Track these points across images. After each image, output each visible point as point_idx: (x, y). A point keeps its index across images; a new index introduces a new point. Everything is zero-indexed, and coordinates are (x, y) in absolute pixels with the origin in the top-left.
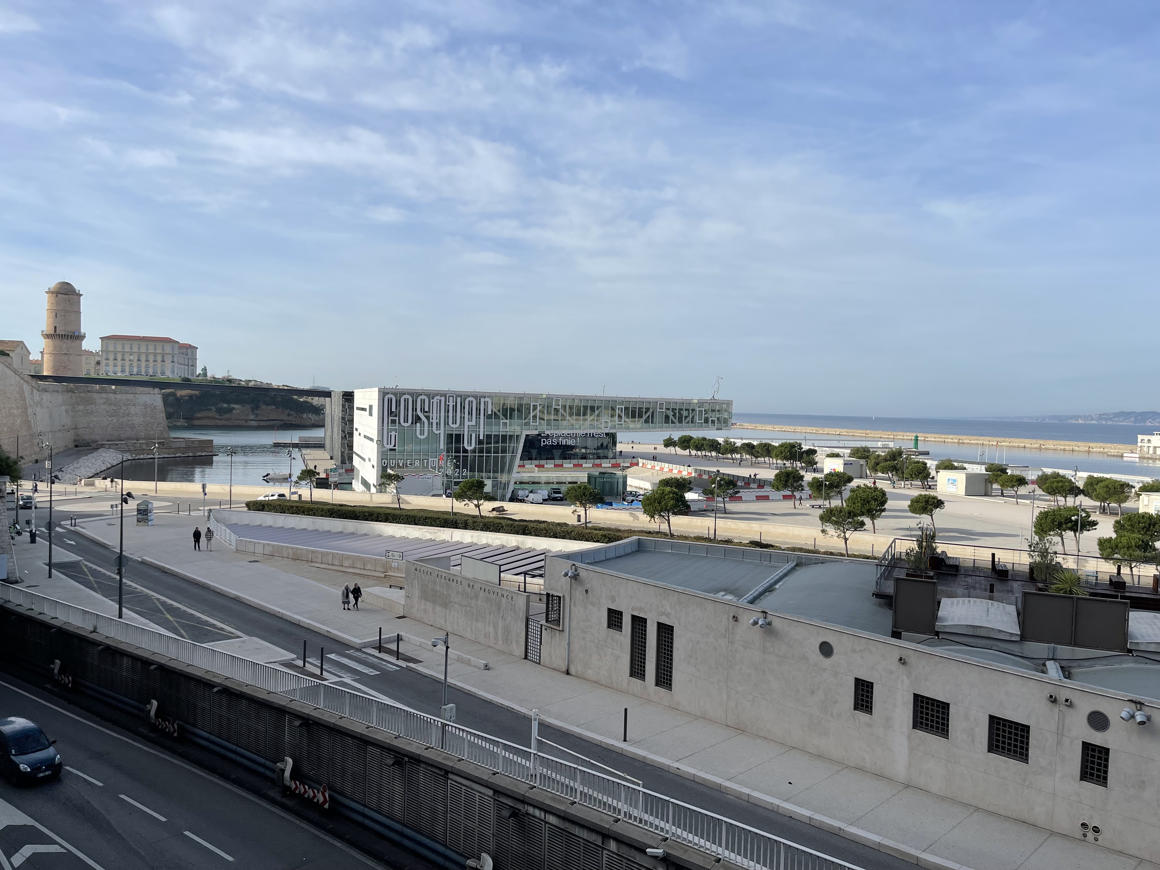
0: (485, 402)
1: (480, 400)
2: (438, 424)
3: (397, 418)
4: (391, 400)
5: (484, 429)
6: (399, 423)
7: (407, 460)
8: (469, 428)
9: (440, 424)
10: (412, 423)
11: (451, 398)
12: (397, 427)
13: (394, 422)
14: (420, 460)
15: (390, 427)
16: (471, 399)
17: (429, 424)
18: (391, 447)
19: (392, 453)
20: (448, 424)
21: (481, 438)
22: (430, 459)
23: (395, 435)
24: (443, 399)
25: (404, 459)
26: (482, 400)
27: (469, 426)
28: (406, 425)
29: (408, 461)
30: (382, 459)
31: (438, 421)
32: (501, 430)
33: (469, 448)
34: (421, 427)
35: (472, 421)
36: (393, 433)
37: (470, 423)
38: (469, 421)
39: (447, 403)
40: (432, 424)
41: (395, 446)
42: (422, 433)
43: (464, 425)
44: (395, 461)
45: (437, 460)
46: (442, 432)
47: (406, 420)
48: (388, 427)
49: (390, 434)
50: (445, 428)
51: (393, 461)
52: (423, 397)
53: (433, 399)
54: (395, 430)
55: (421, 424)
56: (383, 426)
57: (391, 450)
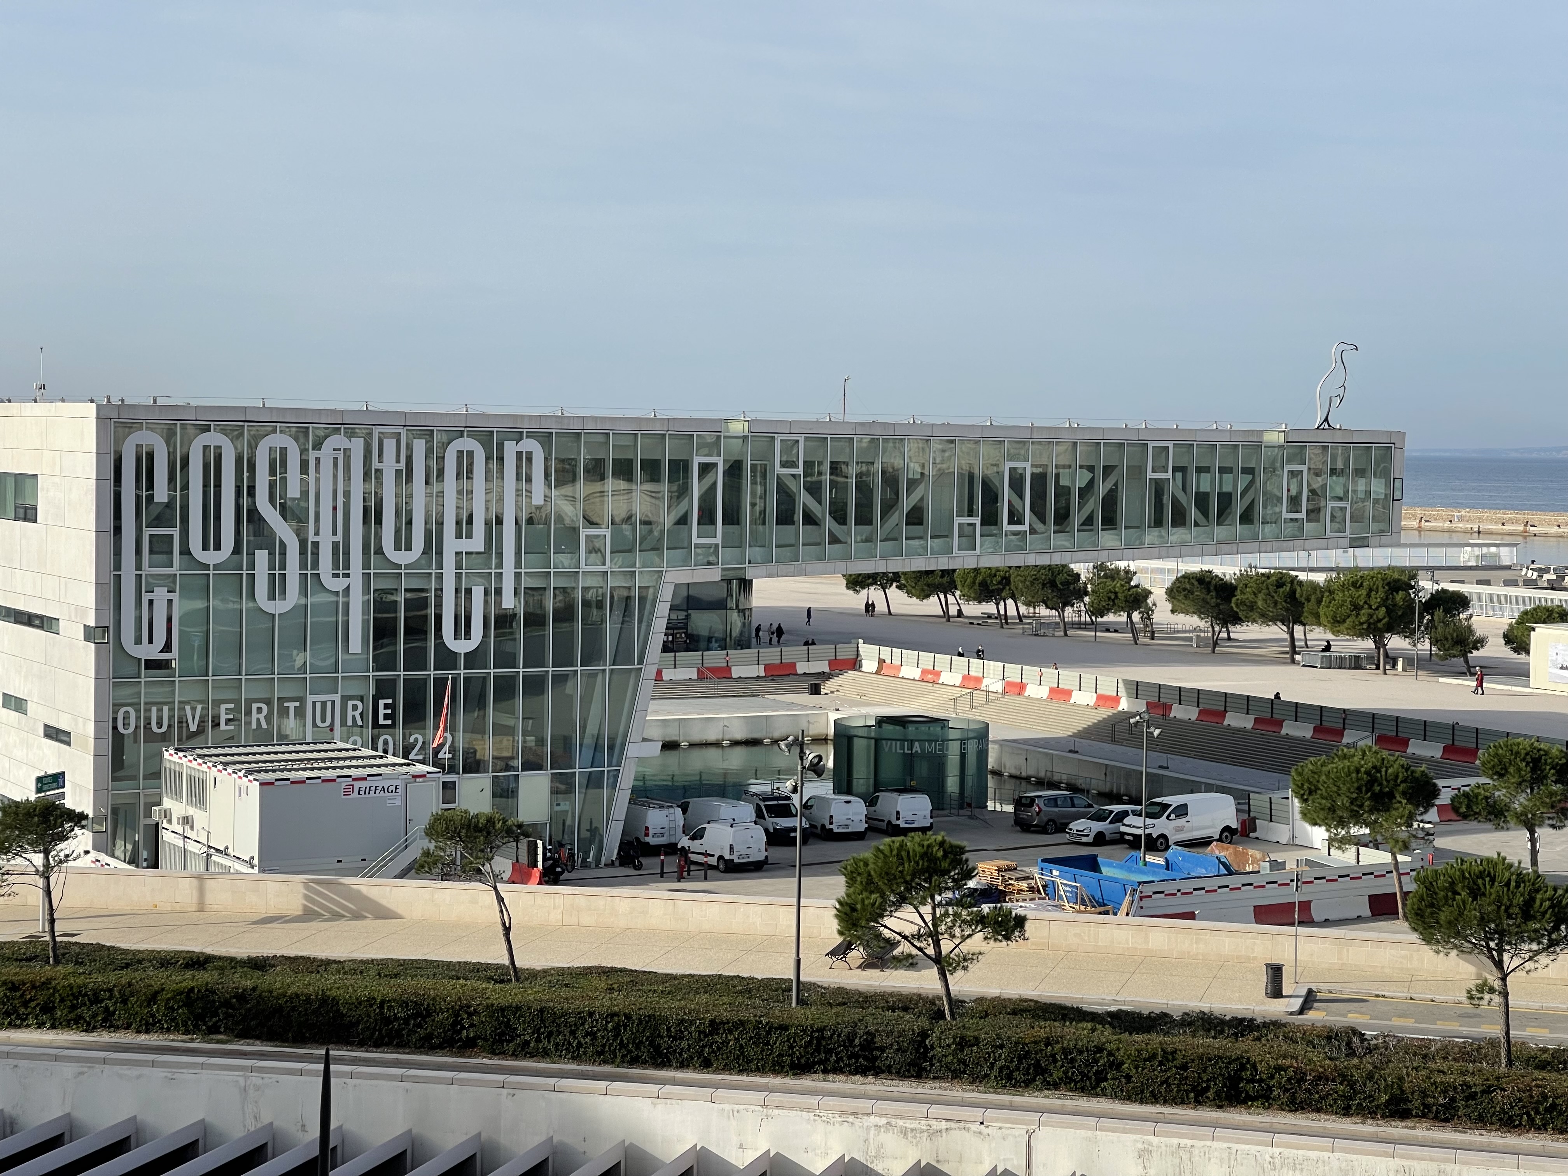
0: (519, 454)
1: (501, 446)
2: (340, 554)
3: (176, 532)
4: (151, 456)
5: (518, 564)
6: (186, 551)
7: (217, 703)
8: (459, 566)
9: (347, 553)
10: (237, 550)
11: (390, 445)
12: (175, 570)
13: (161, 547)
14: (268, 702)
15: (147, 570)
16: (467, 444)
17: (303, 552)
18: (153, 652)
19: (158, 676)
20: (380, 551)
21: (509, 602)
22: (310, 699)
23: (170, 602)
24: (357, 446)
25: (205, 702)
26: (511, 449)
27: (458, 554)
28: (211, 557)
29: (223, 707)
30: (117, 706)
31: (339, 538)
32: (583, 567)
33: (462, 647)
34: (272, 567)
35: (469, 536)
36: (160, 595)
37: (465, 545)
38: (459, 536)
39: (375, 464)
40: (316, 554)
41: (167, 648)
42: (277, 585)
43: (440, 553)
44: (171, 710)
45: (337, 698)
46: (356, 581)
47: (212, 541)
48: (139, 567)
49: (146, 597)
50: (366, 565)
51: (160, 710)
52: (279, 440)
53: (318, 446)
54: (170, 583)
55: (271, 554)
56: (118, 566)
57: (152, 665)
